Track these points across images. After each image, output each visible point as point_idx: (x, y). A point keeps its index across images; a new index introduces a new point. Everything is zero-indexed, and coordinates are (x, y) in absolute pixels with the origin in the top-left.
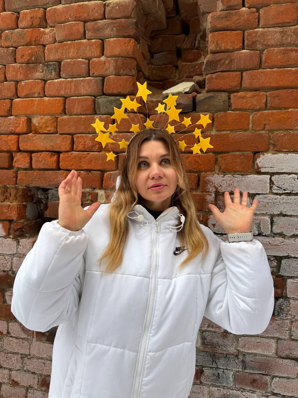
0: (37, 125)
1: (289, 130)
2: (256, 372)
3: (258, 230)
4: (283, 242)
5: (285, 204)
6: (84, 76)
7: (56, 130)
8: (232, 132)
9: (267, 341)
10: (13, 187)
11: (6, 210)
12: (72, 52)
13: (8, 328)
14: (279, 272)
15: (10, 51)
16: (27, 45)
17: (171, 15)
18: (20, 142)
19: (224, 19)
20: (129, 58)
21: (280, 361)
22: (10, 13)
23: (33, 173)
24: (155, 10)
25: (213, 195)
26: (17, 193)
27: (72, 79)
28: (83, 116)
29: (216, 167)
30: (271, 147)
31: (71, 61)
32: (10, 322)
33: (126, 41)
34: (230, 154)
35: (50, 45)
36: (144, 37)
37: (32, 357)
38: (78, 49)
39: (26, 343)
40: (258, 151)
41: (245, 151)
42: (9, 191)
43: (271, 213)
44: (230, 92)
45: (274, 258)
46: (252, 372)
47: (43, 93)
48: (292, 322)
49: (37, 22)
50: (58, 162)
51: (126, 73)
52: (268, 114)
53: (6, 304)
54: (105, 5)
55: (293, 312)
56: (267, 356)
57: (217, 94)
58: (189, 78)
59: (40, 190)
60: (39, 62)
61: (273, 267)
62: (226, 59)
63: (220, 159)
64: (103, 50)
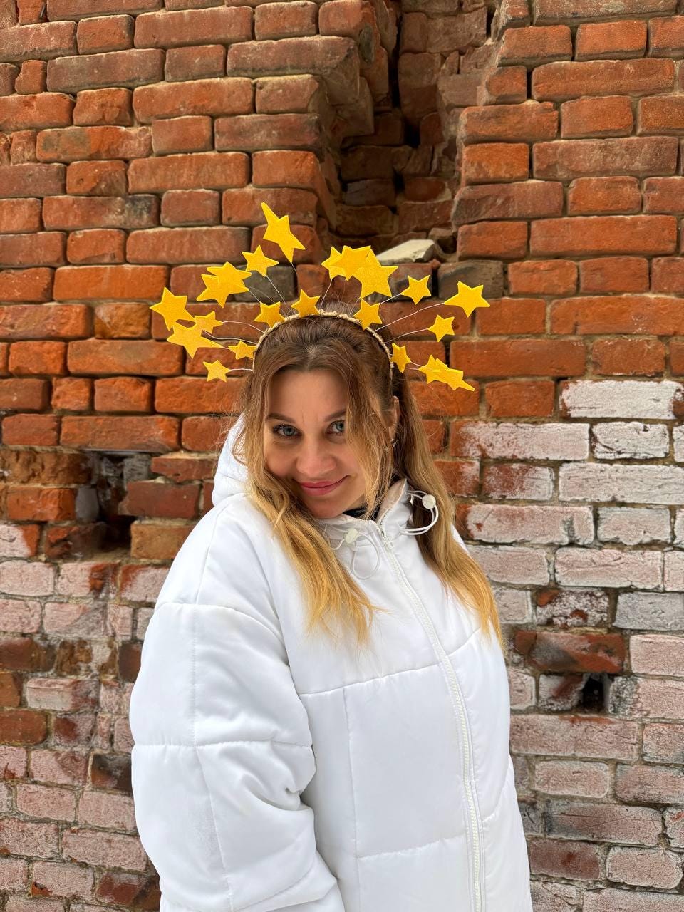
0: (106, 320)
1: (625, 334)
2: (573, 838)
3: (569, 535)
4: (620, 558)
5: (620, 482)
6: (210, 224)
7: (147, 331)
8: (512, 338)
9: (593, 767)
10: (50, 450)
11: (32, 499)
12: (186, 175)
13: (28, 762)
14: (614, 620)
15: (54, 170)
16: (91, 158)
17: (383, 108)
18: (68, 355)
19: (493, 120)
20: (302, 189)
21: (623, 810)
22: (57, 96)
23: (96, 420)
24: (354, 99)
25: (477, 464)
26: (57, 464)
27: (184, 229)
28: (206, 304)
29: (480, 407)
30: (590, 368)
31: (183, 193)
32: (34, 749)
33: (298, 157)
34: (508, 382)
35: (140, 160)
36: (330, 149)
37: (81, 829)
38: (199, 170)
39: (68, 796)
40: (563, 375)
41: (538, 376)
42: (39, 460)
43: (595, 500)
44: (507, 260)
45: (603, 593)
46: (564, 838)
47: (122, 255)
48: (643, 725)
49: (113, 113)
50: (152, 397)
51: (296, 219)
52: (582, 303)
53: (25, 709)
54: (255, 85)
55: (643, 703)
56: (594, 801)
57: (481, 264)
58: (422, 232)
59: (105, 458)
60: (113, 192)
61: (602, 612)
62: (497, 197)
63: (488, 392)
64: (251, 174)
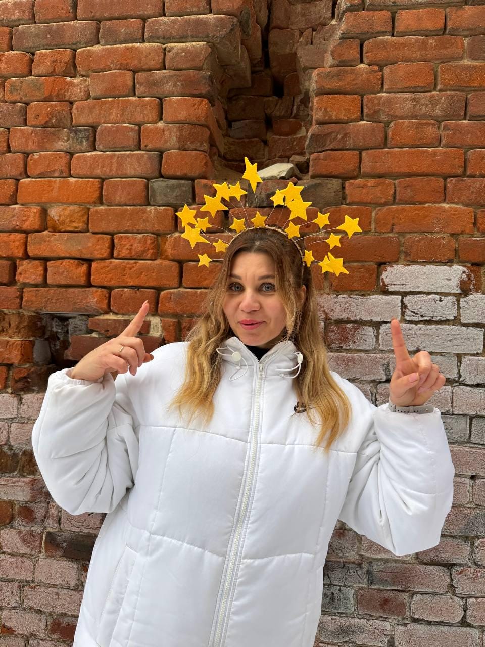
0: (56, 218)
1: (427, 233)
2: (388, 588)
3: (386, 375)
5: (423, 337)
6: (132, 150)
7: (86, 226)
10: (15, 312)
11: (2, 348)
12: (114, 114)
15: (18, 108)
16: (45, 100)
17: (258, 69)
18: (28, 243)
19: (336, 78)
20: (198, 125)
21: (422, 568)
22: (19, 54)
23: (48, 290)
24: (236, 61)
26: (20, 323)
27: (113, 153)
28: (129, 207)
29: (325, 284)
30: (402, 256)
31: (113, 127)
32: (3, 529)
33: (196, 102)
35: (81, 102)
36: (219, 97)
37: (37, 586)
38: (124, 110)
39: (28, 562)
40: (383, 261)
41: (366, 261)
42: (7, 320)
44: (344, 178)
46: (382, 588)
47: (68, 172)
49: (61, 68)
50: (89, 274)
51: (194, 147)
52: (397, 210)
54: (165, 49)
56: (403, 562)
57: (327, 181)
58: (285, 158)
59: (55, 319)
60: (62, 125)
62: (338, 133)
64: (162, 113)
